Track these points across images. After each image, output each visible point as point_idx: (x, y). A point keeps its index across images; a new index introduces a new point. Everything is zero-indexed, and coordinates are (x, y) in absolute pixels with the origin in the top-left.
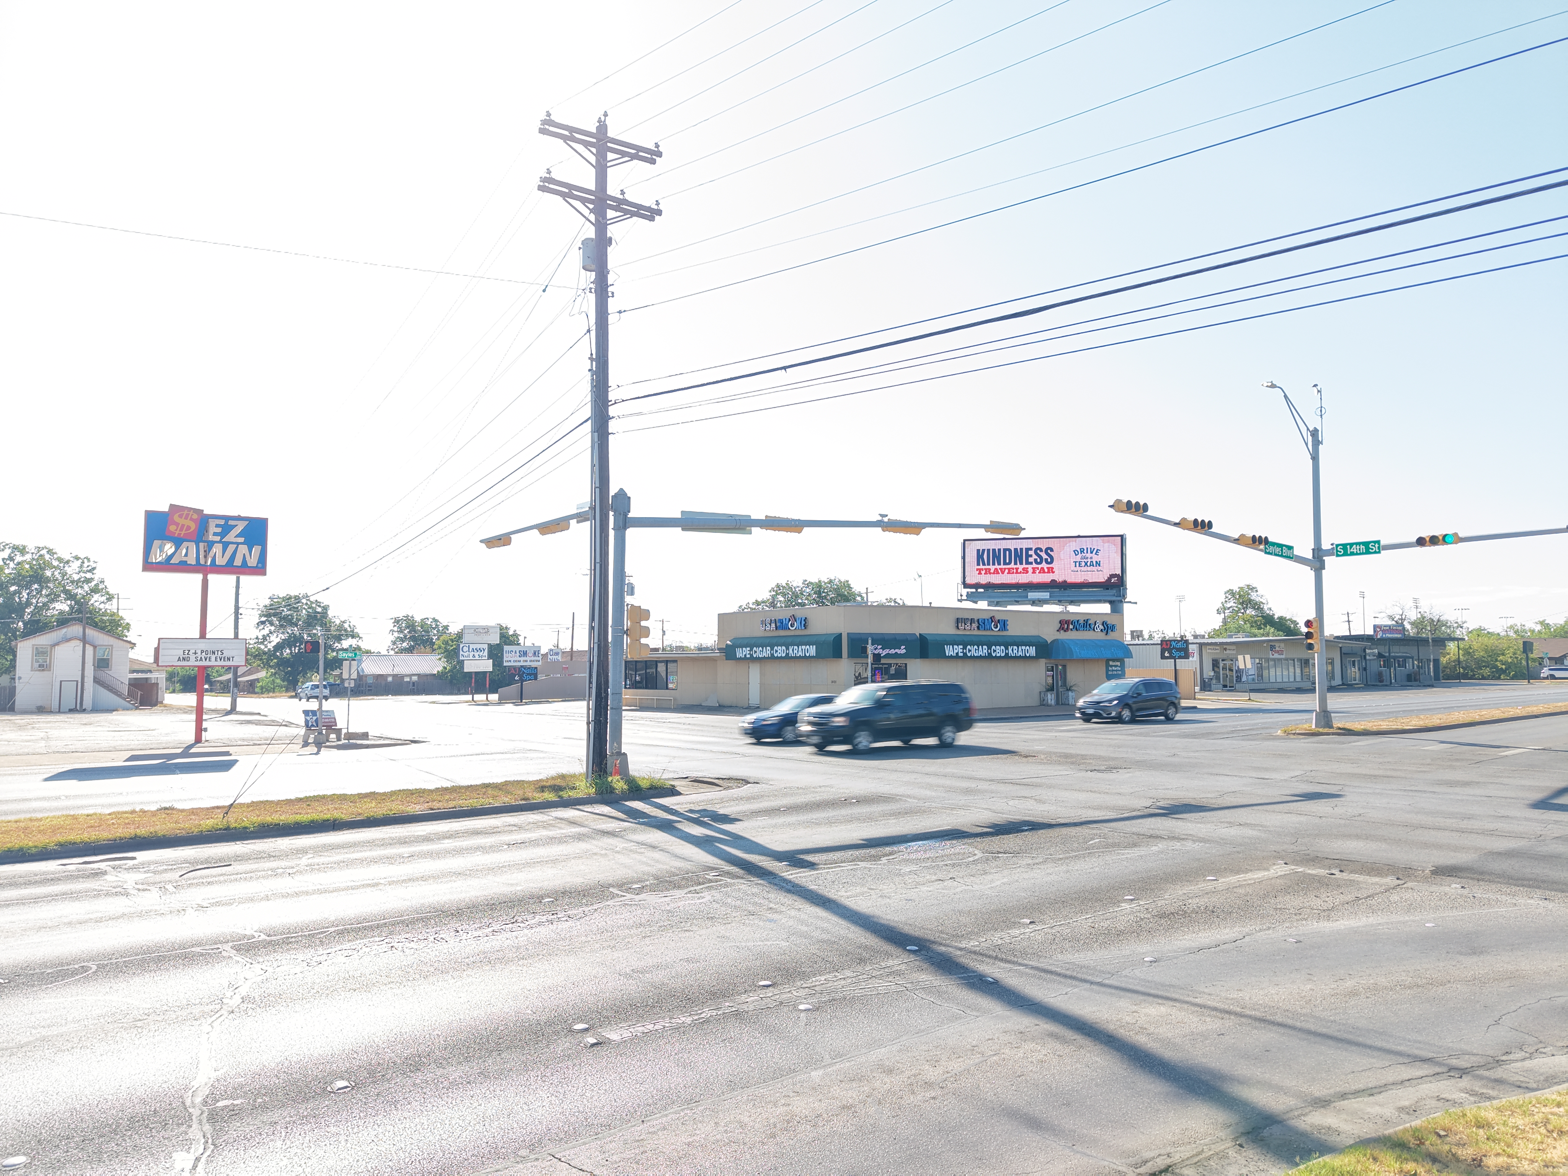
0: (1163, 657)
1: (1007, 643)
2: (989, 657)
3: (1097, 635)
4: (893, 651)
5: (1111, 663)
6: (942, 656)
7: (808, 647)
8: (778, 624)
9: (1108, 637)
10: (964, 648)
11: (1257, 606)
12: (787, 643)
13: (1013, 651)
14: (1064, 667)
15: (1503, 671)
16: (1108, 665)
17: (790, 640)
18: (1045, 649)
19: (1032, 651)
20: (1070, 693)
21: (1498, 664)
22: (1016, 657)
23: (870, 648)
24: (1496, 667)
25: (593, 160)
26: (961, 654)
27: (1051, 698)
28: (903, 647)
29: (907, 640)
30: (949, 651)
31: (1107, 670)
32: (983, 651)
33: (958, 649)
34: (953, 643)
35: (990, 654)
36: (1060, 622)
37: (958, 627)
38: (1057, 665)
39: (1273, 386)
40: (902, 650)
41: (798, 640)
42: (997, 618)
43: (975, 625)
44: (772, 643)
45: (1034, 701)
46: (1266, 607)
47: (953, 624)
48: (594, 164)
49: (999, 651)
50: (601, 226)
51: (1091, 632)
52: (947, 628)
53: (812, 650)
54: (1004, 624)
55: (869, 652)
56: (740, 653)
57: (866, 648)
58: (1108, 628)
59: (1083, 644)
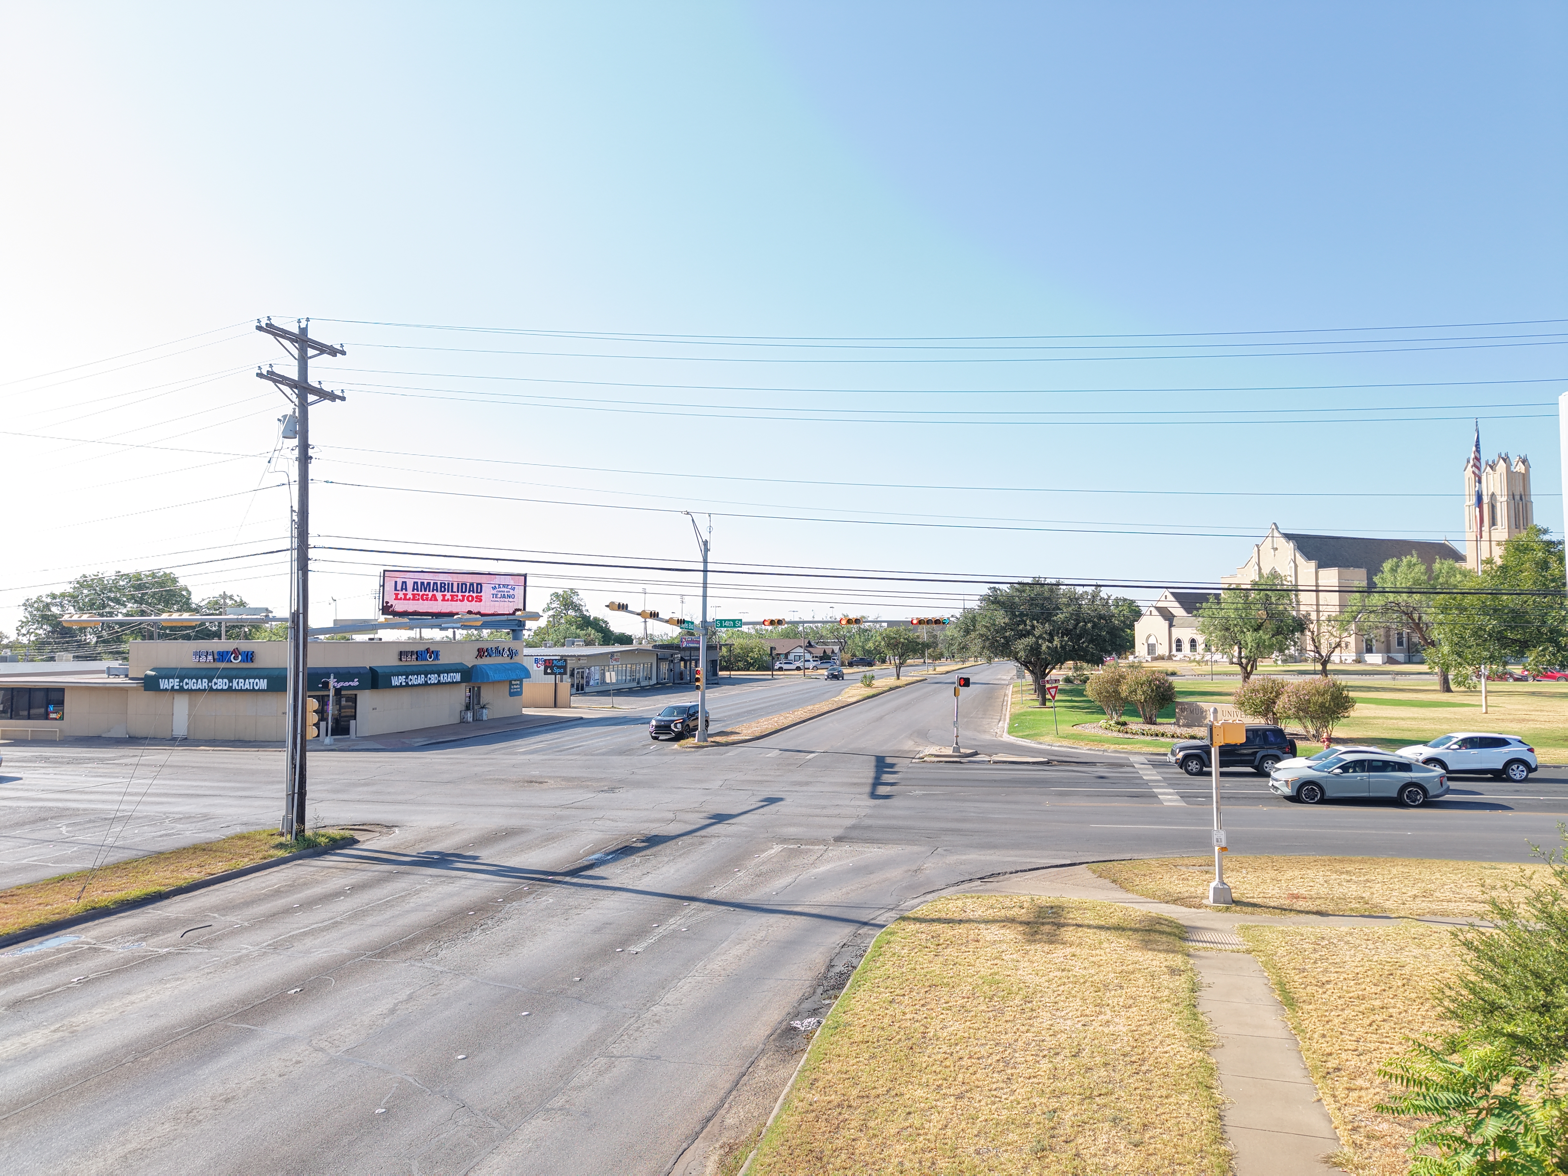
0: (546, 673)
1: (440, 671)
2: (426, 684)
3: (505, 659)
4: (347, 684)
5: (513, 682)
6: (389, 686)
7: (257, 680)
8: (216, 657)
9: (512, 661)
10: (407, 678)
11: (577, 608)
12: (231, 675)
13: (444, 678)
14: (479, 688)
15: (752, 665)
16: (511, 684)
17: (234, 673)
18: (468, 674)
19: (458, 677)
20: (484, 710)
21: (749, 659)
22: (446, 683)
23: (332, 682)
24: (747, 661)
25: (296, 353)
26: (404, 684)
27: (469, 716)
28: (356, 680)
29: (360, 673)
30: (395, 681)
31: (510, 688)
32: (421, 679)
33: (402, 679)
34: (398, 674)
35: (426, 682)
36: (478, 650)
37: (401, 660)
38: (474, 688)
39: (688, 513)
40: (356, 683)
41: (245, 673)
42: (431, 649)
43: (414, 657)
44: (209, 674)
45: (456, 720)
46: (584, 609)
47: (397, 657)
48: (297, 357)
49: (433, 679)
50: (303, 406)
51: (501, 657)
52: (391, 660)
53: (263, 684)
54: (436, 654)
55: (331, 686)
56: (164, 684)
57: (328, 683)
58: (512, 654)
59: (496, 668)
